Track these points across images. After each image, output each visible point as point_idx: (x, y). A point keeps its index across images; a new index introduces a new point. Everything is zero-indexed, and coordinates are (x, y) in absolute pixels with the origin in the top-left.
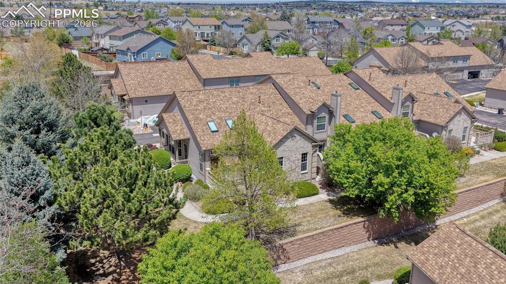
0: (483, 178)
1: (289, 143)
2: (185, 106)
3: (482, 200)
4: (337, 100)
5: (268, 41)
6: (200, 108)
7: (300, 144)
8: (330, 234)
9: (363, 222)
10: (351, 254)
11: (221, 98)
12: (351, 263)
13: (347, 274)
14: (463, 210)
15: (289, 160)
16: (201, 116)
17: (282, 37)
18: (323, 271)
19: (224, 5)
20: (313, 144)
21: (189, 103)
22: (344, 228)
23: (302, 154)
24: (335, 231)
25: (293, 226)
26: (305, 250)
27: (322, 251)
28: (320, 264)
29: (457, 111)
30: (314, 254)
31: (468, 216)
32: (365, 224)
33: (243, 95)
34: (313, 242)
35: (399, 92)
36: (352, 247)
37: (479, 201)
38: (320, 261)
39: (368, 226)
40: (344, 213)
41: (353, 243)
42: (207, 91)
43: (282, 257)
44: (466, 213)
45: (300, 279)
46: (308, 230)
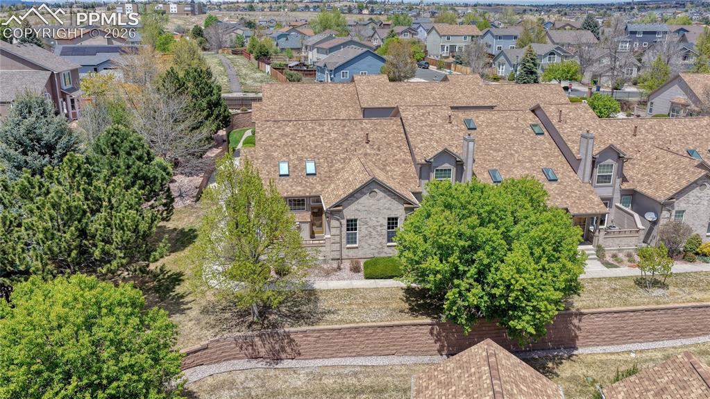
0: (698, 295)
1: (365, 200)
2: (260, 139)
3: (686, 330)
4: (468, 146)
5: (532, 59)
6: (279, 143)
7: (384, 204)
8: (369, 332)
9: (429, 325)
10: (398, 368)
11: (316, 132)
12: (389, 379)
13: (371, 391)
14: (640, 340)
15: (366, 224)
16: (274, 154)
17: (559, 55)
18: (339, 381)
19: (544, 5)
20: (405, 206)
21: (268, 136)
22: (395, 329)
23: (389, 219)
24: (379, 330)
25: (322, 313)
26: (327, 347)
27: (354, 354)
28: (341, 370)
29: (692, 180)
30: (341, 355)
31: (641, 351)
32: (433, 329)
33: (348, 131)
34: (340, 338)
35: (588, 142)
36: (407, 358)
37: (678, 331)
38: (345, 367)
39: (439, 333)
40: (410, 309)
41: (410, 353)
42: (300, 122)
43: (288, 350)
44: (644, 346)
45: (300, 383)
46: (341, 321)
